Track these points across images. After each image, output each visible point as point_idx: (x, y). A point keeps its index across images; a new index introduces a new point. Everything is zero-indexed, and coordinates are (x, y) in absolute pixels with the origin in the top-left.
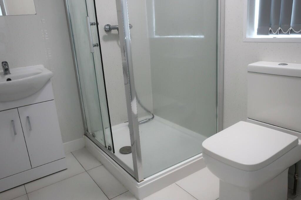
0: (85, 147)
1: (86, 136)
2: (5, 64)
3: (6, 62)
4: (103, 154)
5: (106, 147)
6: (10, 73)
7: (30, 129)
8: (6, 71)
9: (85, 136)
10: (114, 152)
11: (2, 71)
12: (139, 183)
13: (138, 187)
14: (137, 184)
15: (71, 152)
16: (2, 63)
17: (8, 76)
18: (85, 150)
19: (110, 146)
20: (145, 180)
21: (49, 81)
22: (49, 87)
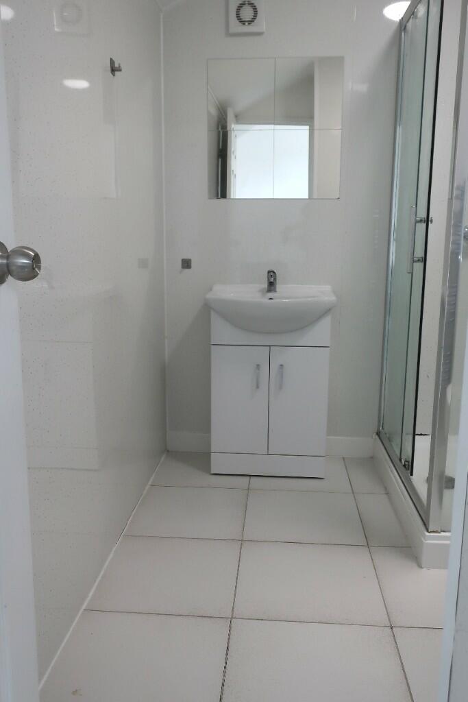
0: (372, 458)
1: (379, 436)
2: (272, 274)
3: (274, 272)
4: (393, 474)
5: (400, 460)
6: (276, 291)
7: (281, 387)
8: (272, 285)
9: (377, 437)
10: (412, 475)
11: (266, 285)
12: (427, 534)
13: (424, 541)
14: (424, 534)
15: (344, 458)
16: (269, 272)
17: (270, 295)
18: (370, 463)
19: (408, 462)
20: (443, 534)
21: (327, 311)
22: (326, 323)
